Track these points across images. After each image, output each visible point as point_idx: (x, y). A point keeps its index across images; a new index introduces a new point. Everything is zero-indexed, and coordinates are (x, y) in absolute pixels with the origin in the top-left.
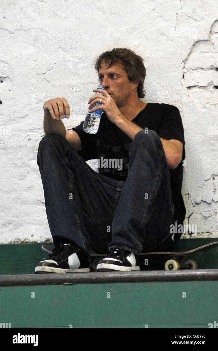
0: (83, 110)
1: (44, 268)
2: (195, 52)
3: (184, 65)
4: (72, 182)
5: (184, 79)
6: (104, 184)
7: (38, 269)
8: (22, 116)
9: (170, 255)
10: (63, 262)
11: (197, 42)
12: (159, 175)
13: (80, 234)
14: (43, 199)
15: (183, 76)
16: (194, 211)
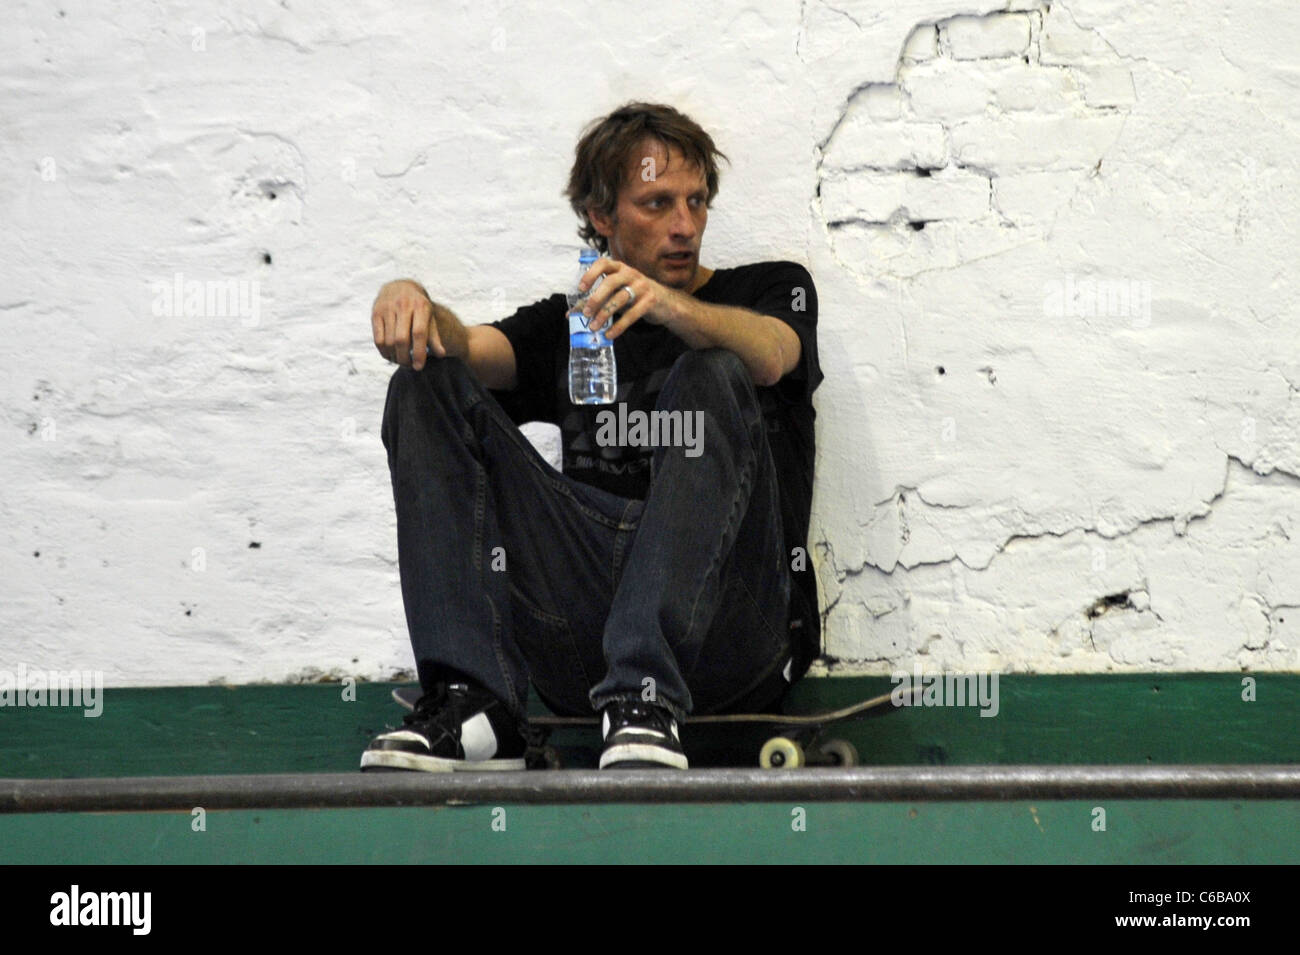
0: (516, 286)
1: (387, 756)
2: (854, 118)
3: (821, 158)
4: (481, 501)
5: (819, 199)
6: (582, 508)
7: (369, 757)
8: (333, 300)
9: (777, 724)
10: (448, 738)
11: (860, 89)
12: (743, 486)
13: (500, 657)
14: (392, 551)
15: (818, 189)
16: (841, 594)
